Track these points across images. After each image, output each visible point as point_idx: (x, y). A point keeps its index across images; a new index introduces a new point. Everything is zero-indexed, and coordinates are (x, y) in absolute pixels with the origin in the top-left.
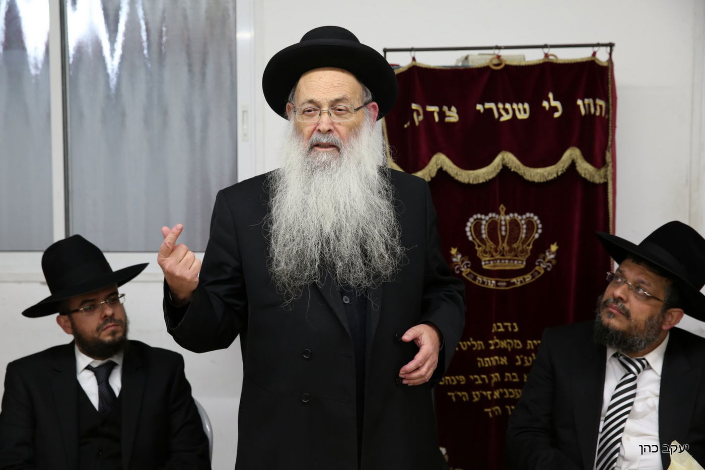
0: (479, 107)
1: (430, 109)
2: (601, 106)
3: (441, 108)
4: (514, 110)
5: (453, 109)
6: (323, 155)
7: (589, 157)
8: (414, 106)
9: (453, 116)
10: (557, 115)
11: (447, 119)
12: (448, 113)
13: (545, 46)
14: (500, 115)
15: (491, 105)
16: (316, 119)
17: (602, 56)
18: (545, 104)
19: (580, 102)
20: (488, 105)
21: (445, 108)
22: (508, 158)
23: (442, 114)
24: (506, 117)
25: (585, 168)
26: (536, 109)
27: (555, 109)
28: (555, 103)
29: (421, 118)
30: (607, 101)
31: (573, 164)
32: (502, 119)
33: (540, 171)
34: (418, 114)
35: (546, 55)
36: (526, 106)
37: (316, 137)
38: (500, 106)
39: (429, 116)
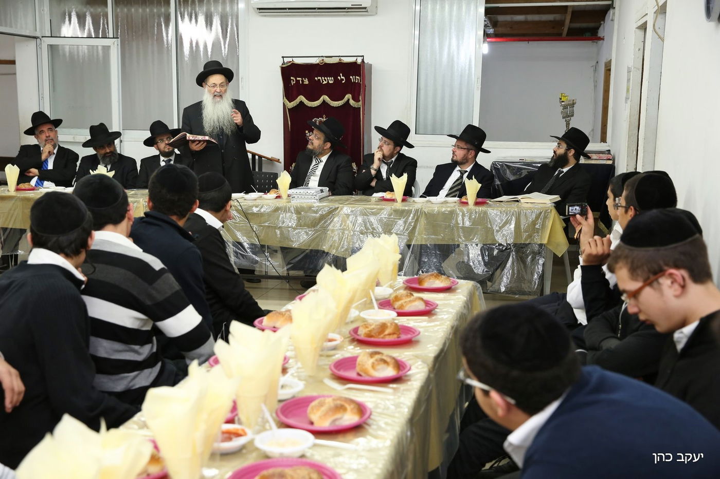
0: (316, 78)
1: (298, 79)
2: (358, 79)
3: (302, 79)
4: (328, 80)
5: (306, 79)
6: (218, 99)
7: (353, 99)
8: (292, 78)
9: (306, 82)
10: (343, 82)
11: (304, 83)
12: (305, 81)
13: (339, 56)
14: (323, 82)
15: (320, 78)
16: (216, 88)
17: (359, 61)
18: (339, 78)
19: (351, 77)
20: (319, 78)
21: (304, 79)
22: (325, 98)
23: (302, 81)
24: (325, 82)
25: (352, 102)
26: (336, 80)
27: (343, 80)
28: (342, 77)
29: (294, 82)
30: (360, 77)
31: (349, 100)
32: (324, 83)
33: (336, 102)
34: (293, 81)
35: (340, 60)
36: (332, 78)
37: (216, 93)
38: (323, 78)
39: (298, 81)
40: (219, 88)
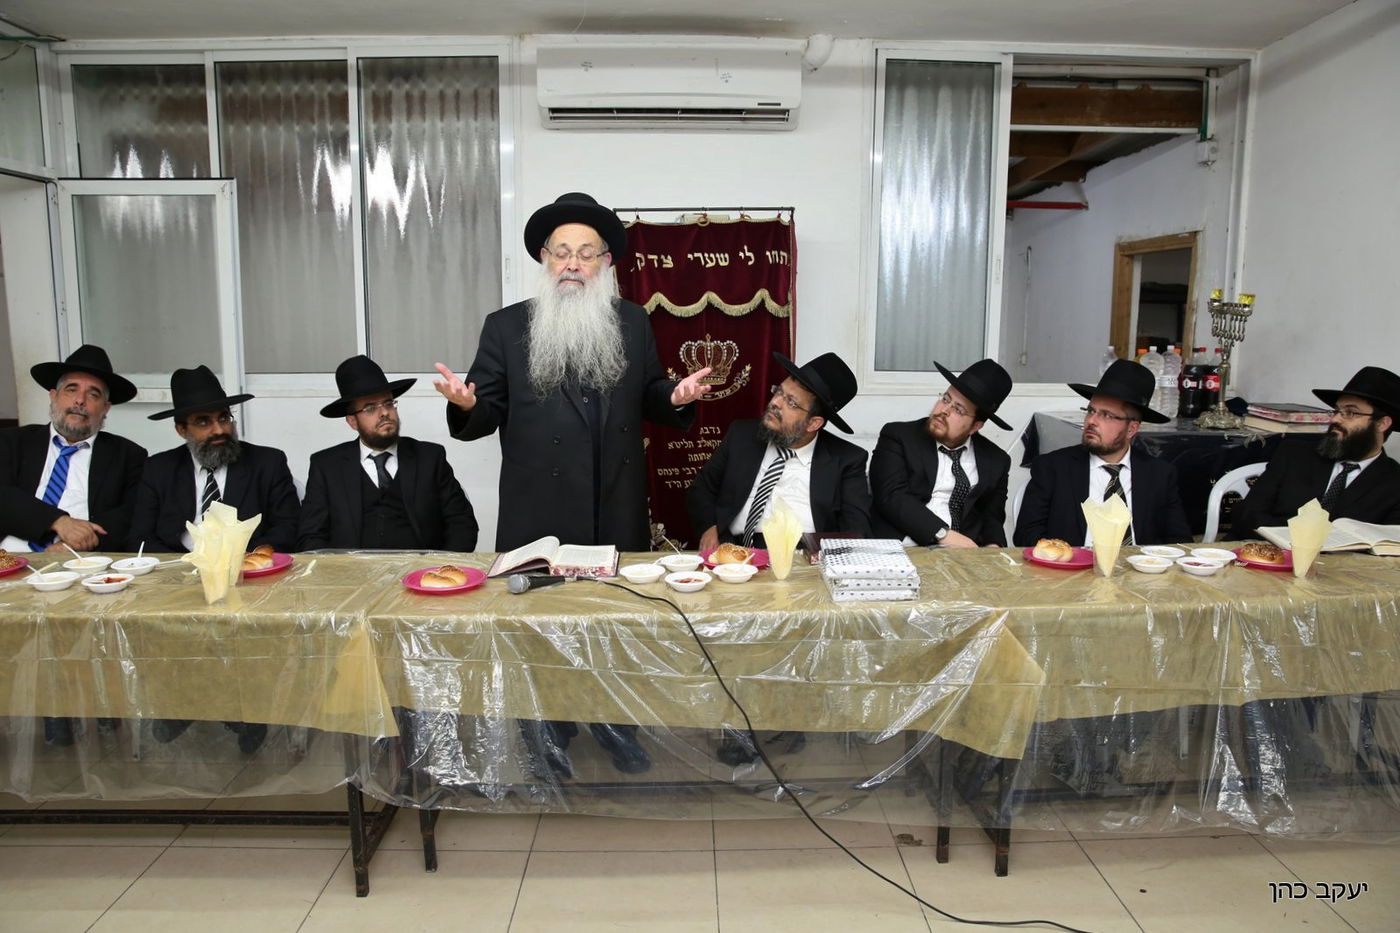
0: (690, 256)
1: (650, 257)
2: (784, 257)
3: (659, 257)
4: (717, 259)
5: (669, 257)
6: (571, 286)
7: (775, 297)
8: (638, 255)
9: (669, 263)
10: (750, 263)
11: (664, 266)
12: (665, 261)
13: (741, 209)
14: (706, 263)
15: (700, 255)
16: (567, 260)
17: (785, 218)
18: (741, 254)
19: (768, 253)
20: (696, 255)
21: (663, 257)
22: (712, 297)
23: (660, 262)
24: (710, 264)
25: (772, 306)
26: (734, 258)
27: (749, 259)
28: (748, 254)
29: (643, 264)
30: (789, 254)
31: (763, 302)
32: (708, 266)
33: (736, 307)
34: (641, 261)
35: (742, 216)
36: (727, 255)
37: (566, 274)
38: (706, 255)
39: (649, 262)
40: (574, 259)
